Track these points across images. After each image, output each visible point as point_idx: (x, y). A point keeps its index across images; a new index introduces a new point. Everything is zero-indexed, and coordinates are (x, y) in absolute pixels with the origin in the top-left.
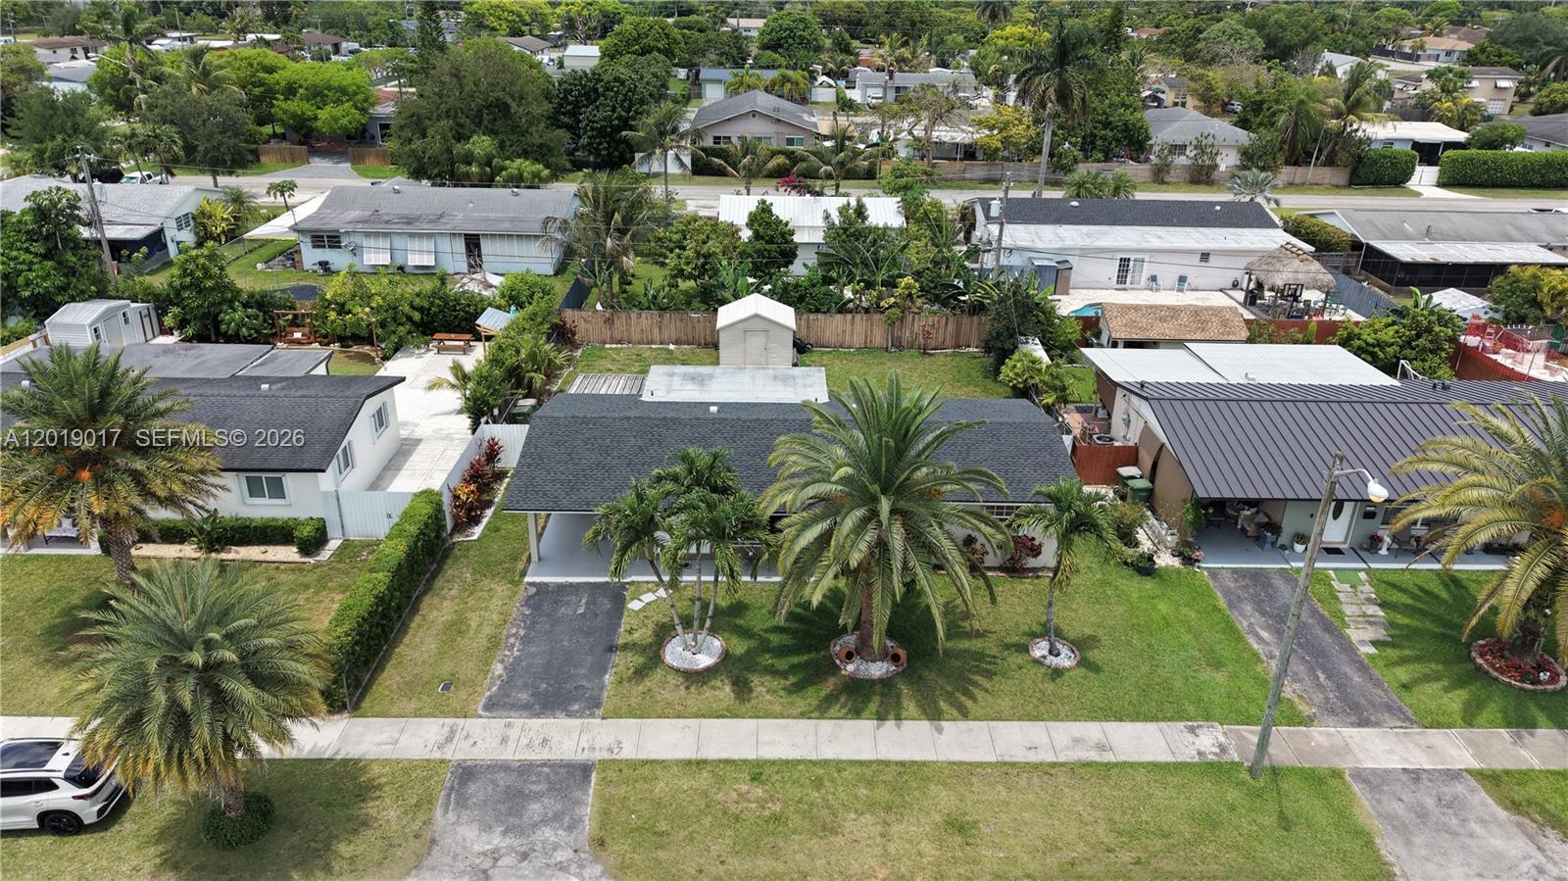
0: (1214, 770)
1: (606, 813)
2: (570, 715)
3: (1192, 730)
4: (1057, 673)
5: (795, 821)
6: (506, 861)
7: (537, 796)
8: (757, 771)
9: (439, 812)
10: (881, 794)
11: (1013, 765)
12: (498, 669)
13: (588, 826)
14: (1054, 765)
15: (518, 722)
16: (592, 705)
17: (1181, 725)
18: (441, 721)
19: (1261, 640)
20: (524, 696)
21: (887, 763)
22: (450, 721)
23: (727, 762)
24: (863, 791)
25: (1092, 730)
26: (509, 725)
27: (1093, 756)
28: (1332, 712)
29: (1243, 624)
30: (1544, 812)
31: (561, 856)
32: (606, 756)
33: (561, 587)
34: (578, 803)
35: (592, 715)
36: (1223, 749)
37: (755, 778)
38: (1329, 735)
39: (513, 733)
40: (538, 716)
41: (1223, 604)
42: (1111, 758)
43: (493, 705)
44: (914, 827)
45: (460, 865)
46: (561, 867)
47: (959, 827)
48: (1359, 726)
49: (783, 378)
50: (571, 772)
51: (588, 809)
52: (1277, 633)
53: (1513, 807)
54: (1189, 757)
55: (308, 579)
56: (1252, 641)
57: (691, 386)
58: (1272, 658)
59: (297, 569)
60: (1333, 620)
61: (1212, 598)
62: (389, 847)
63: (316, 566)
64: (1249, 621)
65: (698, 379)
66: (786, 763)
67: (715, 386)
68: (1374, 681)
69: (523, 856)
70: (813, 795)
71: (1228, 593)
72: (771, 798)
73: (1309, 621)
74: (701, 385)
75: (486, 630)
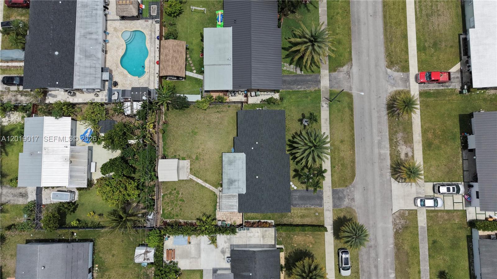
0: (330, 106)
1: (341, 186)
2: (323, 194)
3: (322, 106)
5: (342, 162)
6: (349, 197)
7: (339, 195)
8: (333, 167)
9: (342, 208)
10: (336, 151)
11: (330, 133)
12: (312, 207)
13: (343, 188)
14: (330, 127)
15: (324, 201)
17: (321, 108)
19: (301, 88)
20: (319, 202)
22: (325, 211)
23: (331, 171)
24: (336, 153)
25: (323, 121)
26: (325, 202)
27: (328, 122)
28: (318, 85)
29: (297, 90)
30: (336, 67)
31: (348, 191)
32: (331, 188)
34: (340, 190)
35: (322, 191)
36: (326, 104)
38: (322, 88)
39: (326, 201)
40: (323, 199)
41: (291, 90)
42: (328, 119)
43: (321, 205)
44: (342, 147)
45: (350, 202)
46: (350, 190)
47: (342, 142)
48: (320, 82)
49: (230, 163)
50: (334, 192)
51: (341, 188)
52: (298, 85)
53: (335, 71)
54: (328, 109)
55: (289, 246)
56: (300, 90)
57: (236, 183)
58: (305, 88)
59: (286, 250)
60: (295, 74)
61: (289, 91)
62: (348, 212)
63: (285, 247)
64: (296, 88)
65: (231, 182)
66: (331, 163)
67: (236, 178)
68: (310, 76)
69: (349, 195)
70: (337, 159)
71: (288, 88)
72: (338, 165)
73: (295, 78)
74: (235, 181)
75: (302, 211)
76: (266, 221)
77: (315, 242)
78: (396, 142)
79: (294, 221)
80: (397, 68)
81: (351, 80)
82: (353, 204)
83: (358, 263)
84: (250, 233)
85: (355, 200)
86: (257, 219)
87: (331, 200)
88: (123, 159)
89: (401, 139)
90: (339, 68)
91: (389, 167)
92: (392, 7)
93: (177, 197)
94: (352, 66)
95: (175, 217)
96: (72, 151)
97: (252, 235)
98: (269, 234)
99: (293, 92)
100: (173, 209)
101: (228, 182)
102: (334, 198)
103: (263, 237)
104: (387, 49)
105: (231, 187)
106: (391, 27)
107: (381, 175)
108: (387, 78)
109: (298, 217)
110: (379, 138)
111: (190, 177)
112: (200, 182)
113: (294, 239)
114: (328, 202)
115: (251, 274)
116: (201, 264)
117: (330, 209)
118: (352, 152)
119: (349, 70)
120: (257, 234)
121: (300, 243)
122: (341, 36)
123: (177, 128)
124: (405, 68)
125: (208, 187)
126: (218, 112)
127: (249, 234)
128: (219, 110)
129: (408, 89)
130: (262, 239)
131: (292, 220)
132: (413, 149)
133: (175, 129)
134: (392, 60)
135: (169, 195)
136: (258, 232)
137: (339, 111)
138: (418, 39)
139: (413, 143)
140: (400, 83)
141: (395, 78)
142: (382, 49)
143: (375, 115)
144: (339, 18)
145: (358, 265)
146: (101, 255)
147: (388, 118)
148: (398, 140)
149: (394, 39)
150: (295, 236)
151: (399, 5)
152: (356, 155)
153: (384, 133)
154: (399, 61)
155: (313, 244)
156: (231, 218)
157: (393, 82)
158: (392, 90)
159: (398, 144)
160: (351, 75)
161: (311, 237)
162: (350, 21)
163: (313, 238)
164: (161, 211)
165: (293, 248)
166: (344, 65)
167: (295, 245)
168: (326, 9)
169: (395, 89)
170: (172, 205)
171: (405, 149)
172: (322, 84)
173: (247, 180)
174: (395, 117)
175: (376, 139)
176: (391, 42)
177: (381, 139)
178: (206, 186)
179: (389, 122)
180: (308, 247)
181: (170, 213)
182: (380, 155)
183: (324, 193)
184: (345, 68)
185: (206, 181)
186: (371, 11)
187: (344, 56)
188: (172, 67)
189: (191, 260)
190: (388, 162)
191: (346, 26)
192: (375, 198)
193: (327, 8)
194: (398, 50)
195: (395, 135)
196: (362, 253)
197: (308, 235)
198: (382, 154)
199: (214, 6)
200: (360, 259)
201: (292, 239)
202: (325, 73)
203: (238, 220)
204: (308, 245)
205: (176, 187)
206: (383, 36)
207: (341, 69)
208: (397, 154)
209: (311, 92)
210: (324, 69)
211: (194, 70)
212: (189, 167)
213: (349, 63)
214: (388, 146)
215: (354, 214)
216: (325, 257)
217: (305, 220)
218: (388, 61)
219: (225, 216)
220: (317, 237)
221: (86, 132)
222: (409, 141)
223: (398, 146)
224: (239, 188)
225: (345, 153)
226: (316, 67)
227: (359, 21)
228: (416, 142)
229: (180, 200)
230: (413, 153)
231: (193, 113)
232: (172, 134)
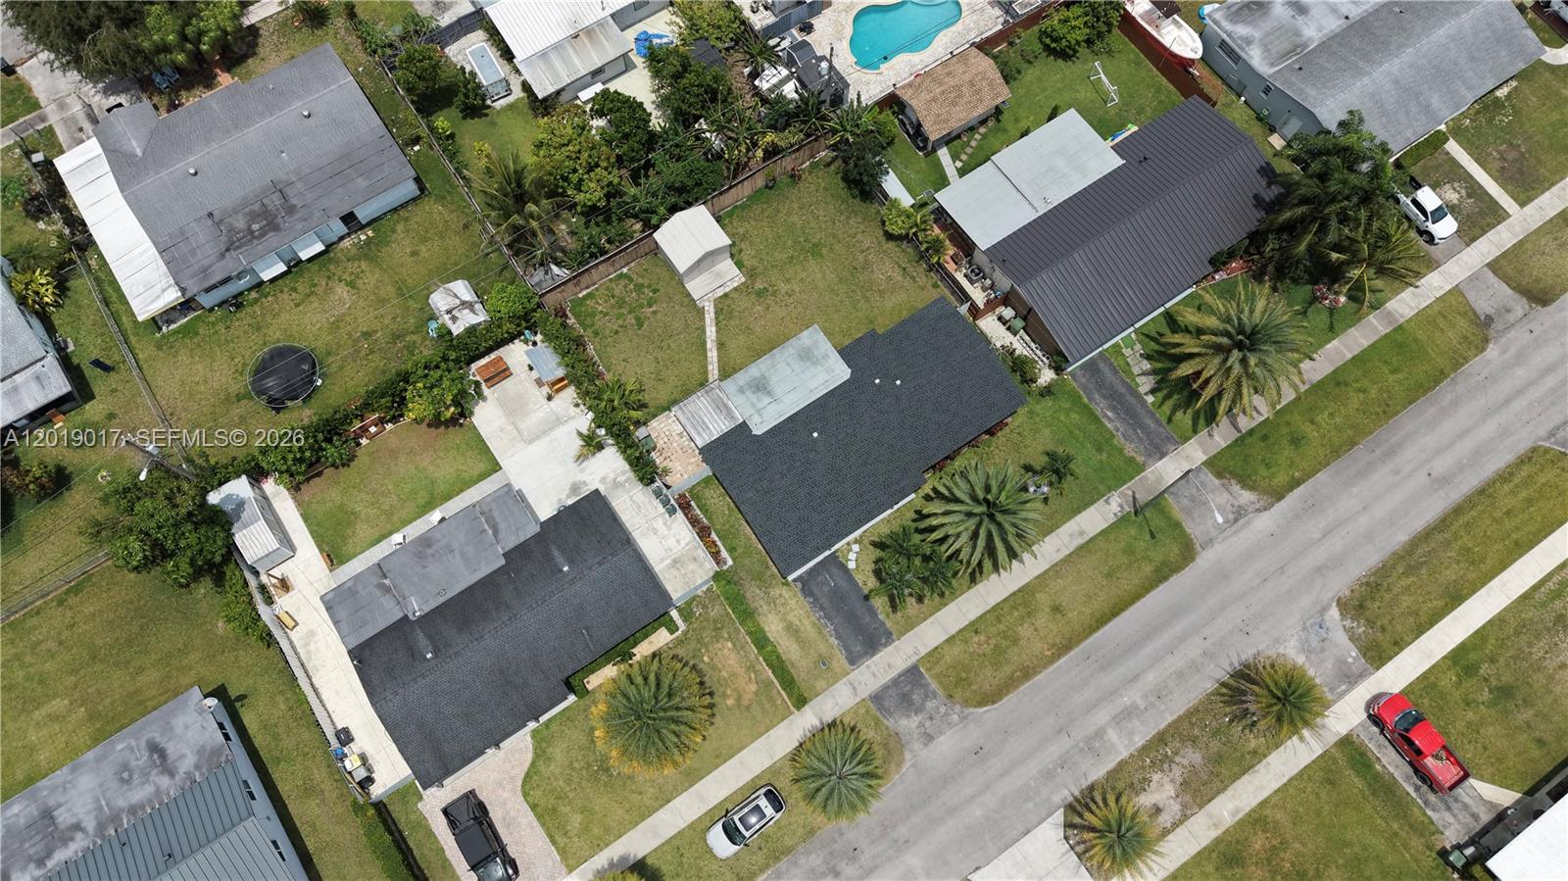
0: (1122, 521)
1: (941, 683)
2: (885, 646)
3: (1107, 502)
5: (1004, 644)
6: (927, 724)
7: (912, 691)
8: (974, 627)
9: (885, 722)
10: (1022, 609)
11: (1056, 564)
12: (834, 641)
13: (940, 692)
14: (1070, 555)
15: (869, 662)
16: (889, 638)
17: (1101, 501)
18: (841, 682)
19: (1109, 419)
20: (859, 648)
21: (1014, 594)
22: (845, 680)
23: (961, 631)
24: (1016, 614)
25: (1071, 526)
26: (868, 666)
27: (1081, 541)
28: (1150, 456)
29: (1099, 413)
30: (1231, 473)
31: (942, 709)
32: (917, 657)
33: (809, 574)
34: (927, 685)
35: (893, 641)
36: (1121, 506)
37: (976, 632)
38: (1153, 472)
39: (874, 668)
40: (873, 655)
41: (1086, 400)
42: (1087, 538)
43: (853, 660)
44: (1042, 619)
45: (915, 736)
46: (946, 714)
47: (1056, 609)
48: (1161, 458)
49: (806, 355)
50: (913, 673)
51: (934, 685)
52: (1114, 409)
53: (1219, 475)
54: (1112, 519)
55: (693, 644)
56: (1106, 422)
57: (766, 400)
58: (1118, 430)
59: (679, 642)
60: (1132, 384)
61: (1080, 397)
62: (885, 746)
63: (685, 633)
64: (1101, 407)
65: (761, 387)
66: (981, 617)
67: (778, 390)
68: (1158, 422)
69: (931, 718)
70: (1002, 627)
71: (1085, 389)
72: (989, 638)
73: (1123, 390)
74: (769, 393)
75: (805, 621)
76: (719, 543)
77: (748, 708)
78: (1166, 756)
79: (765, 615)
80: (1361, 630)
81: (1230, 531)
82: (917, 746)
83: (767, 866)
84: (665, 524)
85: (931, 746)
86: (709, 519)
87: (885, 678)
88: (652, 140)
89: (1184, 767)
90: (1233, 482)
91: (1085, 784)
92: (1498, 514)
93: (642, 306)
94: (1265, 509)
95: (590, 331)
96: (601, 24)
97: (663, 530)
98: (693, 572)
99: (1086, 406)
100: (606, 314)
101: (755, 379)
102: (895, 682)
103: (675, 561)
104: (1384, 570)
105: (748, 393)
106: (1447, 544)
107: (1048, 775)
108: (1312, 621)
109: (783, 619)
110: (1141, 704)
111: (706, 304)
112: (708, 333)
113: (719, 645)
114: (874, 675)
115: (566, 569)
116: (512, 456)
117: (858, 691)
118: (1049, 653)
119: (1251, 509)
120: (671, 542)
121: (720, 666)
122: (1315, 434)
123: (801, 208)
124: (1377, 655)
125: (709, 360)
126: (904, 269)
127: (661, 521)
128: (910, 269)
129: (1330, 697)
130: (669, 561)
131: (765, 607)
132: (1185, 818)
133: (796, 206)
134: (1368, 604)
135: (632, 286)
136: (678, 542)
137: (1129, 551)
138: (1480, 636)
139: (1201, 807)
140: (1329, 665)
141: (1327, 643)
142: (1371, 558)
143: (1192, 650)
144: (1355, 400)
145: (762, 871)
146: (400, 228)
147: (1212, 694)
148: (1177, 759)
149: (1424, 571)
150: (729, 644)
151: (1517, 529)
152: (1051, 669)
153: (1163, 707)
154: (1379, 623)
155: (739, 706)
156: (673, 458)
157: (1314, 642)
158: (1293, 652)
159: (1166, 766)
160: (1241, 522)
161: (753, 687)
162: (1371, 433)
163: (756, 693)
164: (585, 293)
165: (694, 657)
166: (1252, 488)
167: (706, 659)
168: (1349, 356)
169: (1301, 660)
170: (613, 307)
171: (1167, 794)
172: (1159, 464)
173: (791, 419)
174: (1228, 710)
175: (1132, 696)
176: (1411, 570)
177: (1143, 708)
178: (709, 354)
179: (1201, 702)
180: (725, 696)
181: (593, 315)
182: (1100, 734)
183: (890, 649)
184: (1246, 497)
185: (721, 345)
186: (1440, 466)
187: (1272, 476)
188: (934, 100)
189: (511, 427)
190: (1097, 772)
191: (1350, 432)
192: (974, 797)
193: (1353, 358)
194: (1406, 601)
195: (1182, 741)
196: (802, 861)
197: (753, 676)
198: (1106, 738)
199: (1139, 114)
200: (783, 864)
201: (717, 638)
202: (1194, 453)
203: (679, 476)
204: (729, 692)
205: (662, 291)
206: (1407, 538)
207: (1236, 488)
208: (1136, 781)
209: (1121, 451)
210: (1201, 444)
211: (961, 161)
212: (727, 290)
213: (1265, 500)
214: (1139, 741)
215: (893, 766)
216: (725, 761)
217: (787, 644)
218: (1357, 594)
219: (666, 440)
220: (765, 702)
221: (660, 37)
222: (1198, 792)
223: (1162, 771)
224: (759, 412)
225: (1034, 637)
226: (1190, 422)
227: (1390, 453)
228: (1210, 816)
229: (638, 319)
230: (1175, 825)
231: (860, 220)
232: (780, 207)
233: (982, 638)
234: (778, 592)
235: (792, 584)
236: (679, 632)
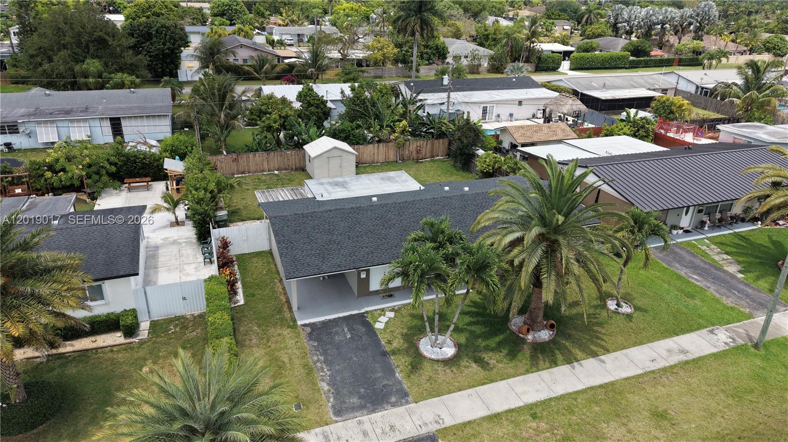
0: (739, 351)
2: (394, 405)
3: (712, 332)
4: (629, 316)
8: (531, 411)
10: (607, 407)
11: (653, 372)
12: (325, 386)
14: (671, 367)
15: (365, 418)
17: (704, 331)
19: (697, 280)
20: (355, 400)
21: (594, 388)
22: (318, 430)
23: (511, 411)
24: (597, 409)
25: (670, 343)
26: (360, 423)
28: (757, 309)
29: (682, 274)
32: (438, 427)
33: (325, 324)
35: (407, 402)
36: (733, 339)
37: (534, 416)
39: (367, 427)
40: (374, 411)
42: (692, 356)
43: (339, 412)
44: (640, 422)
47: (661, 416)
49: (388, 179)
52: (699, 275)
54: (724, 347)
55: (142, 353)
56: (692, 282)
57: (340, 189)
58: (709, 288)
59: (127, 347)
60: (716, 265)
61: (659, 263)
63: (142, 343)
64: (684, 272)
65: (339, 185)
67: (354, 187)
68: (754, 289)
70: (574, 419)
71: (663, 260)
72: (553, 427)
73: (705, 266)
74: (345, 188)
75: (297, 362)
76: (240, 291)
84: (196, 268)
93: (277, 184)
97: (191, 270)
99: (666, 268)
101: (338, 181)
105: (327, 185)
109: (270, 355)
123: (417, 170)
135: (275, 178)
137: (759, 378)
167: (145, 369)
173: (356, 197)
183: (401, 410)
205: (296, 181)
209: (717, 301)
224: (329, 193)
232: (403, 168)
233: (543, 426)
234: (279, 331)
235: (300, 329)
236: (136, 340)
